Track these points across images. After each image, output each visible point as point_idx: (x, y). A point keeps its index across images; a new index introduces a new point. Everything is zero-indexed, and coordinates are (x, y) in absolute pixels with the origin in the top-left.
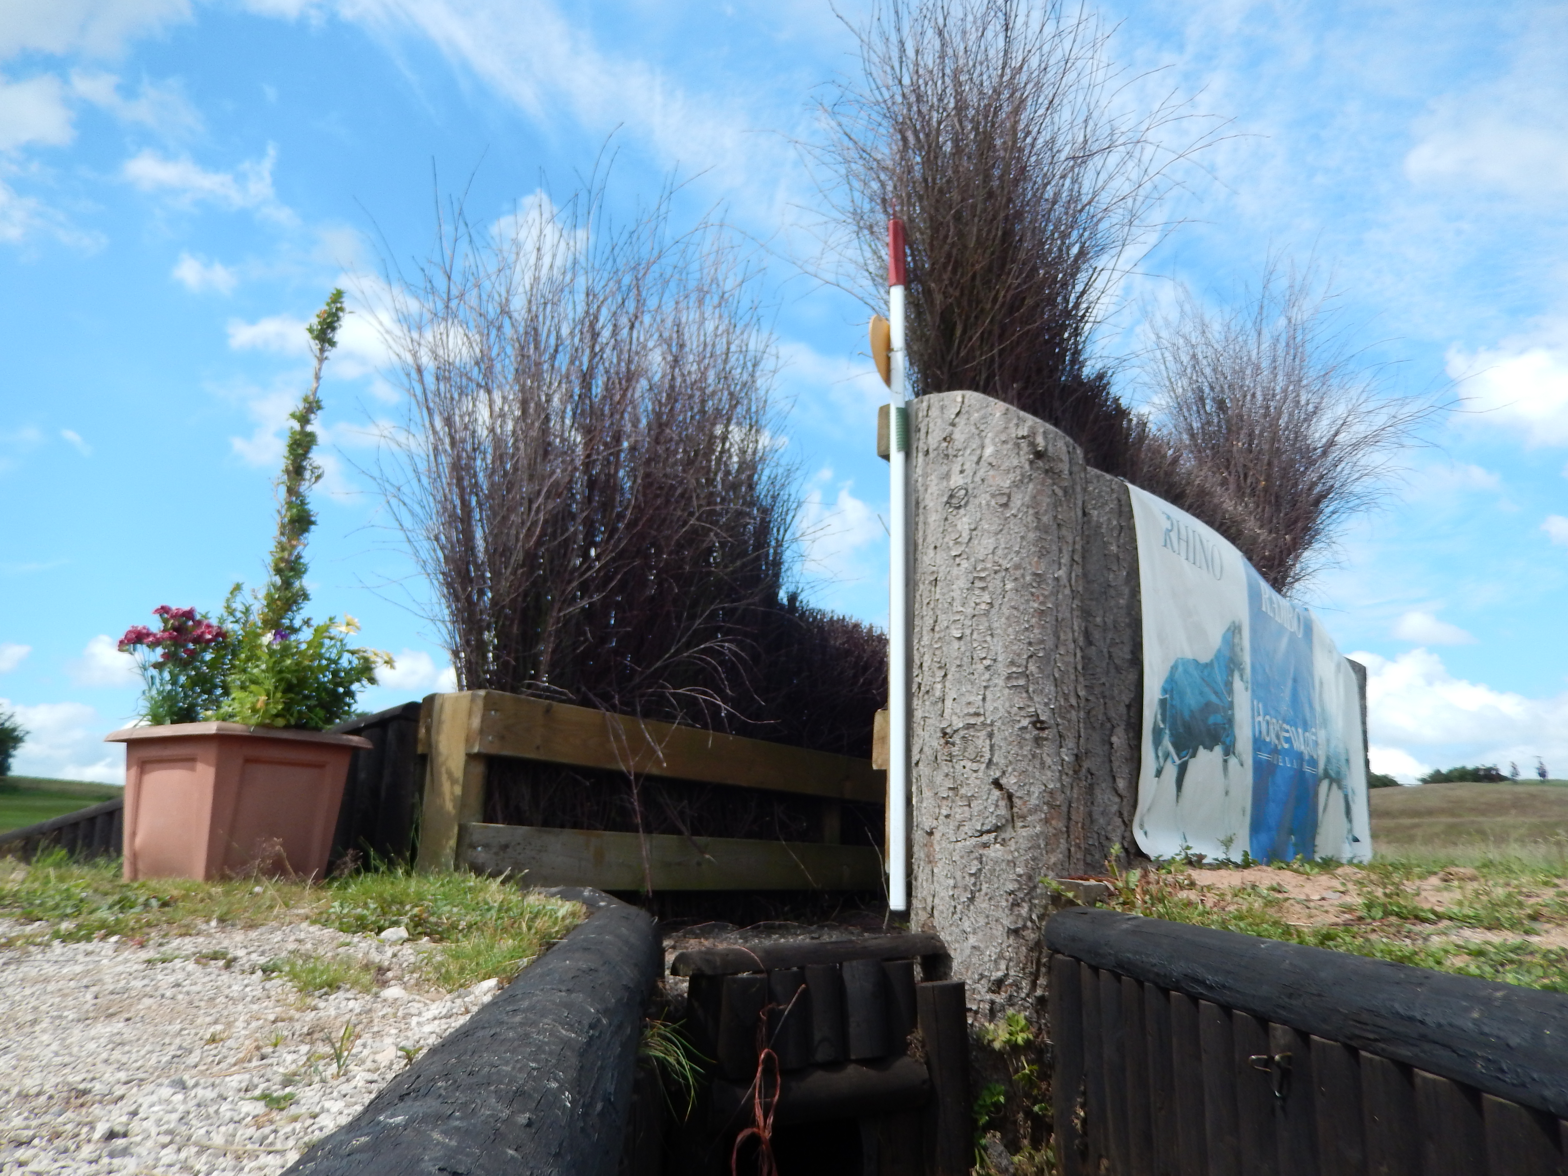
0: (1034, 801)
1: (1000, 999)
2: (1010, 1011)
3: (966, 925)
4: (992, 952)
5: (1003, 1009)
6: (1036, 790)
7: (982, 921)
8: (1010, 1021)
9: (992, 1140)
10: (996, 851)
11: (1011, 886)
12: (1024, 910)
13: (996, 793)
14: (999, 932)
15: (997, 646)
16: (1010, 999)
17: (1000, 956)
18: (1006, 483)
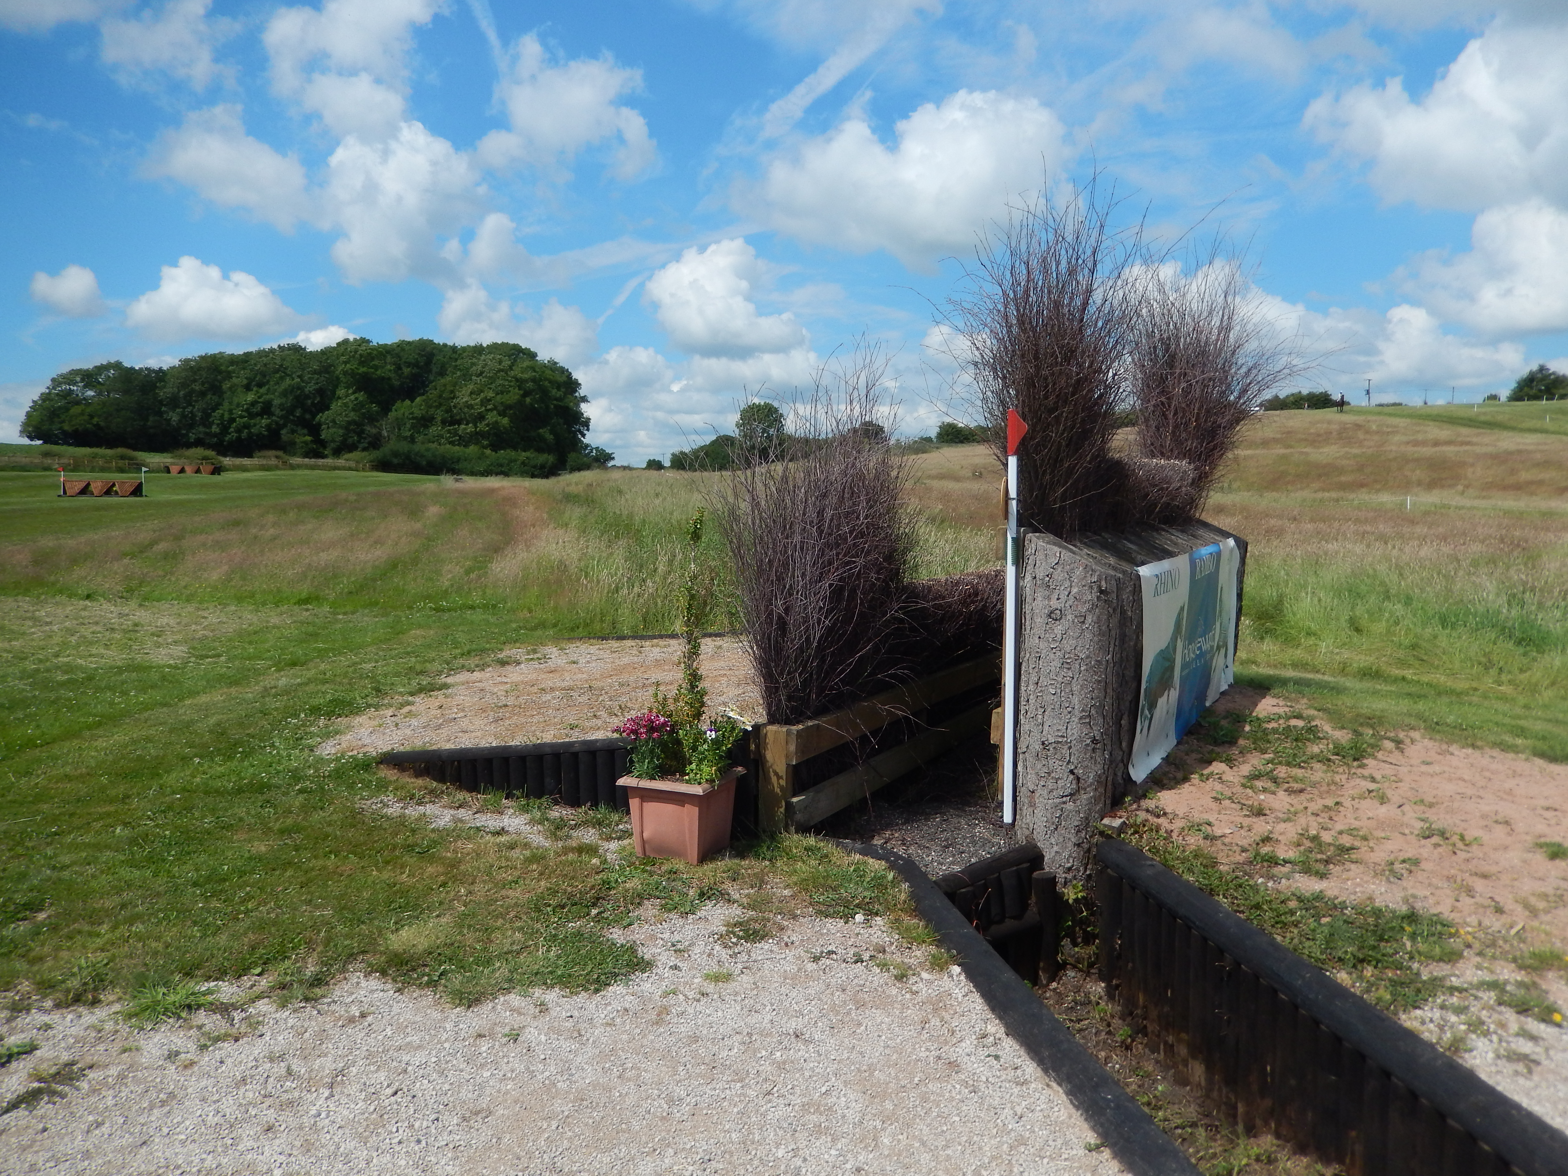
0: (1090, 780)
1: (1069, 876)
2: (1075, 882)
3: (1053, 841)
4: (1066, 854)
5: (1071, 881)
6: (1092, 775)
7: (1061, 839)
8: (1074, 887)
9: (1066, 942)
10: (1070, 806)
11: (1076, 823)
12: (1083, 835)
13: (1072, 777)
14: (1070, 845)
15: (1075, 700)
16: (1075, 878)
17: (1070, 856)
18: (1083, 609)
